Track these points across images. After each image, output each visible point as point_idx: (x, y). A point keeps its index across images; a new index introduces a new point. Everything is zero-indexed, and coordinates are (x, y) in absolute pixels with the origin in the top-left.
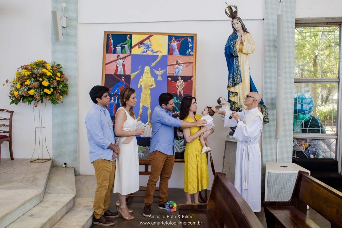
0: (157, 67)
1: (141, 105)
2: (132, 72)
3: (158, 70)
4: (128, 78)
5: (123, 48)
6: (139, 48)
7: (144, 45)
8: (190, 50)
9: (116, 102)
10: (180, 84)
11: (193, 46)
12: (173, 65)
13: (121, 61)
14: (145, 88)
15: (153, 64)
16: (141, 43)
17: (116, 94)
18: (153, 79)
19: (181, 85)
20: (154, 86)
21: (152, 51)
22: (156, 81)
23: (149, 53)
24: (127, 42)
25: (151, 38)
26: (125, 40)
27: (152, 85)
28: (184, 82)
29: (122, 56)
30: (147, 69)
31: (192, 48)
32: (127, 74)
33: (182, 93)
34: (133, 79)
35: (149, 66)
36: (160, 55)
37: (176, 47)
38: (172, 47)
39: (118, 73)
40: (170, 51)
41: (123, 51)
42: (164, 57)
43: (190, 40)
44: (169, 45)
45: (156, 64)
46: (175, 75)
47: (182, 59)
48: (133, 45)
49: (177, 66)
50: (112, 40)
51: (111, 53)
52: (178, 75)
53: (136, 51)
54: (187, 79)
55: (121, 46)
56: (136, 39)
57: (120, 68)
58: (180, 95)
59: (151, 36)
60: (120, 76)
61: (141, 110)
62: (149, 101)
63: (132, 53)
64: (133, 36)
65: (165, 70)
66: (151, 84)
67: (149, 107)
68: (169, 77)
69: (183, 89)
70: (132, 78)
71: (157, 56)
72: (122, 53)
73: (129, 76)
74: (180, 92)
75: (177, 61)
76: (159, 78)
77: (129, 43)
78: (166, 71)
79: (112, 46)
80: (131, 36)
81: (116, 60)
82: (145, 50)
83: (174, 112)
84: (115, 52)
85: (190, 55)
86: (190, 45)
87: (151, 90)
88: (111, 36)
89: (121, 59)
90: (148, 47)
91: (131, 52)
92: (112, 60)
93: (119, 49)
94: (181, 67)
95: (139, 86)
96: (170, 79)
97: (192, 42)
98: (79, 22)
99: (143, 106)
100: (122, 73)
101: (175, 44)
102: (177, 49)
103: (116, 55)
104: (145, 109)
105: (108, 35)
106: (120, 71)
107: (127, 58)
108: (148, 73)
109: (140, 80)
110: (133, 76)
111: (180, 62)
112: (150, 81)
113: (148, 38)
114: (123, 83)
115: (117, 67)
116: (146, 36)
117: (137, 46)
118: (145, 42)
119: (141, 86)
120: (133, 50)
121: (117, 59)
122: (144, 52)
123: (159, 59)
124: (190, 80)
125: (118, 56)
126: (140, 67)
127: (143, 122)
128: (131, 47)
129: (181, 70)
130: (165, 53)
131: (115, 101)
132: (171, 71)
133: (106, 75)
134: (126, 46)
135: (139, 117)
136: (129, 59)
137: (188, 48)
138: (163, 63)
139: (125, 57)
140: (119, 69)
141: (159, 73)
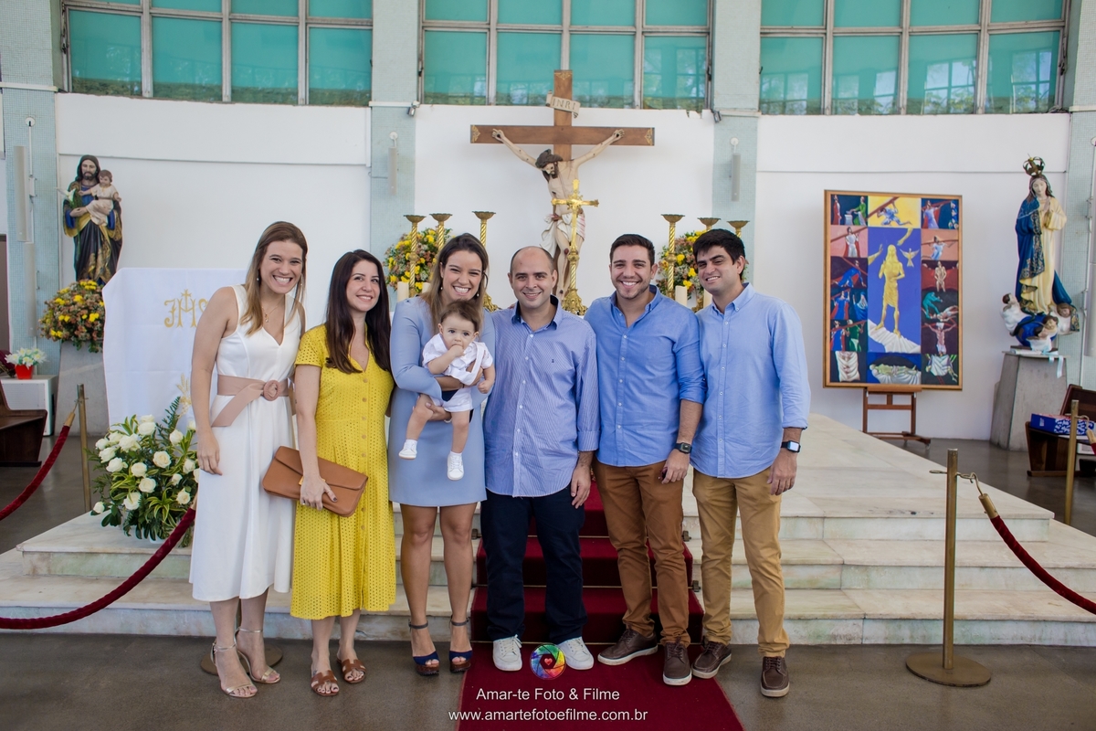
0: (905, 247)
1: (885, 305)
2: (870, 254)
3: (908, 251)
4: (864, 262)
5: (855, 216)
6: (878, 217)
7: (886, 212)
8: (954, 221)
9: (848, 298)
10: (941, 272)
11: (957, 215)
12: (929, 244)
13: (853, 236)
14: (890, 278)
15: (901, 242)
16: (882, 209)
17: (847, 288)
18: (901, 264)
19: (941, 275)
20: (903, 275)
21: (898, 222)
22: (906, 268)
23: (894, 225)
24: (860, 207)
25: (896, 202)
26: (858, 204)
27: (900, 274)
28: (947, 269)
29: (854, 228)
30: (891, 249)
31: (957, 218)
32: (862, 256)
33: (943, 286)
34: (872, 264)
35: (895, 244)
36: (910, 228)
37: (933, 216)
38: (927, 215)
39: (850, 255)
40: (925, 222)
41: (856, 221)
42: (916, 233)
43: (953, 205)
44: (922, 213)
45: (906, 241)
46: (933, 259)
47: (942, 235)
48: (869, 212)
49: (935, 245)
50: (838, 205)
51: (837, 224)
52: (938, 259)
53: (875, 222)
54: (951, 265)
55: (853, 214)
56: (873, 204)
57: (852, 248)
58: (941, 290)
59: (895, 198)
60: (852, 260)
61: (884, 312)
62: (895, 298)
63: (869, 225)
64: (870, 198)
65: (917, 252)
66: (897, 273)
67: (896, 307)
68: (924, 262)
69: (945, 280)
70: (870, 262)
71: (905, 230)
72: (854, 224)
73: (866, 260)
74: (940, 285)
75: (935, 238)
76: (910, 264)
77: (864, 208)
78: (919, 254)
79: (839, 214)
80: (866, 198)
81: (845, 236)
82: (888, 220)
83: (933, 315)
84: (843, 222)
85: (953, 228)
86: (954, 213)
87: (898, 281)
88: (836, 197)
89: (852, 233)
90: (892, 216)
91: (867, 223)
92: (839, 234)
93: (848, 217)
94: (942, 247)
95: (880, 275)
96: (925, 265)
97: (957, 209)
98: (758, 169)
99: (888, 306)
100: (856, 255)
101: (931, 211)
102: (934, 220)
103: (845, 227)
104: (891, 310)
105: (832, 196)
106: (853, 252)
107: (862, 232)
108: (893, 256)
109: (882, 266)
110: (871, 259)
111: (939, 239)
112: (896, 268)
113: (891, 202)
114: (857, 270)
115: (847, 246)
116: (887, 199)
117: (876, 214)
118: (888, 208)
119: (883, 276)
120: (869, 220)
121: (846, 232)
122: (886, 224)
123: (908, 234)
124: (955, 266)
125: (848, 229)
126: (881, 246)
127: (888, 329)
128: (867, 216)
129: (941, 252)
130: (917, 225)
131: (846, 296)
132: (927, 253)
133: (832, 258)
134: (859, 213)
135: (882, 323)
136: (865, 233)
137: (952, 217)
138: (915, 240)
139: (858, 231)
140: (850, 249)
141: (909, 255)
